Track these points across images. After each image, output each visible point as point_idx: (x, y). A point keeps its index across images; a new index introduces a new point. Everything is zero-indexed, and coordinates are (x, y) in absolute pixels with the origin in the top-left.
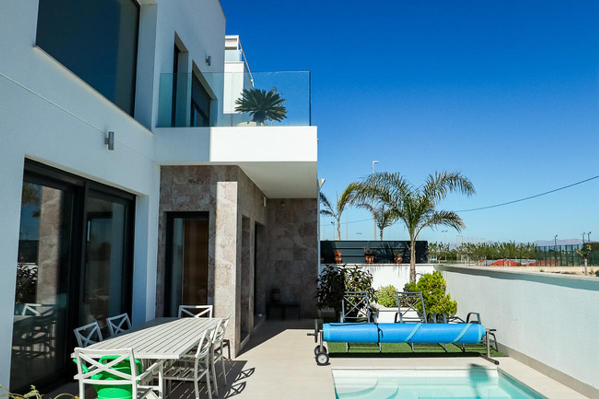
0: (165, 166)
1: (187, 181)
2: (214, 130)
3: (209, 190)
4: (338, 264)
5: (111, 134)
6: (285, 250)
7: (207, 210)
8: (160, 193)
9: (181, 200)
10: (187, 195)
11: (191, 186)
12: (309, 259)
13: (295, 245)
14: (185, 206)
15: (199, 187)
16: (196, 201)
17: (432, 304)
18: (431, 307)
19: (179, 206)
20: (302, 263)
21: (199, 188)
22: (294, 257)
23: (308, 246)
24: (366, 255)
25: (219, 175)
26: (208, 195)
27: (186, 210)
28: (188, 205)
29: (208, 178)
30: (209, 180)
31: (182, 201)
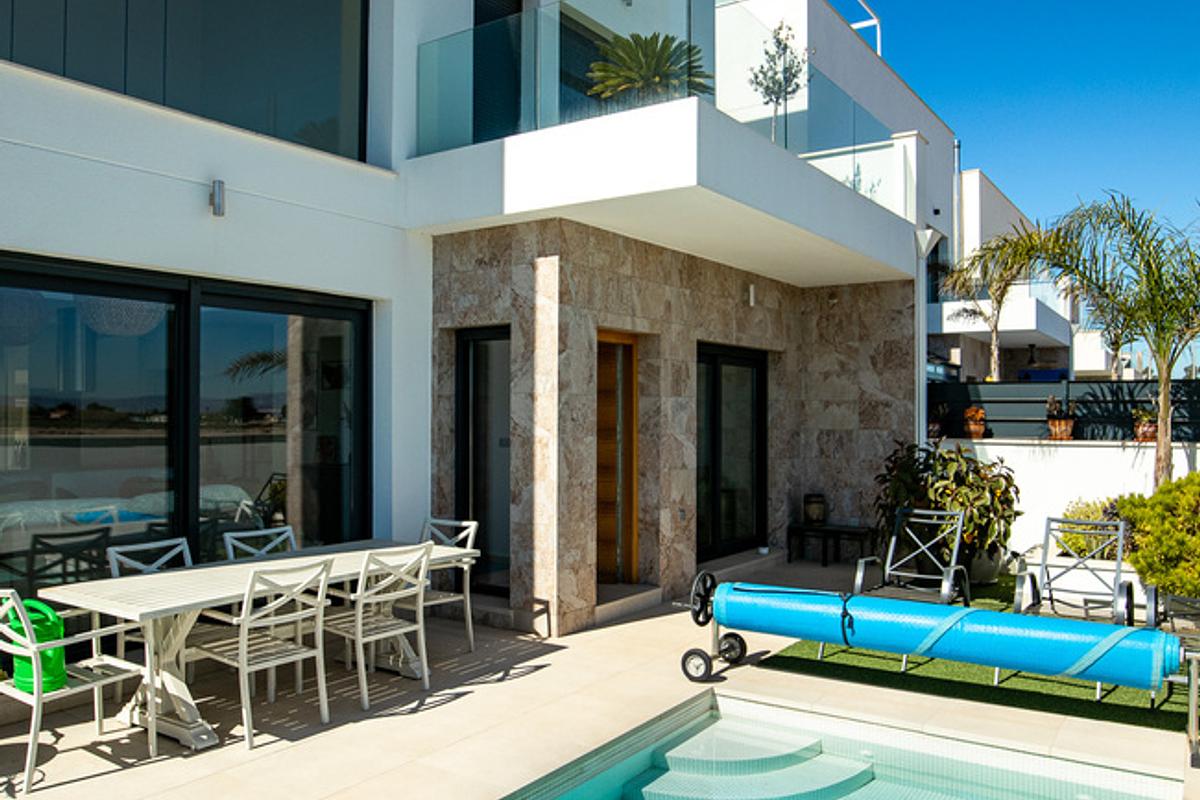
0: (440, 237)
1: (473, 261)
2: (511, 143)
3: (510, 278)
4: (975, 441)
5: (217, 185)
6: (838, 405)
7: (507, 321)
8: (434, 292)
9: (465, 302)
10: (474, 292)
11: (480, 272)
12: (895, 427)
13: (863, 393)
14: (472, 315)
15: (494, 273)
16: (490, 303)
17: (1179, 558)
18: (1176, 566)
19: (462, 315)
20: (879, 436)
21: (494, 275)
22: (861, 421)
23: (892, 395)
24: (1051, 417)
25: (526, 243)
26: (508, 290)
27: (473, 324)
28: (476, 314)
29: (508, 252)
30: (510, 255)
31: (467, 305)
